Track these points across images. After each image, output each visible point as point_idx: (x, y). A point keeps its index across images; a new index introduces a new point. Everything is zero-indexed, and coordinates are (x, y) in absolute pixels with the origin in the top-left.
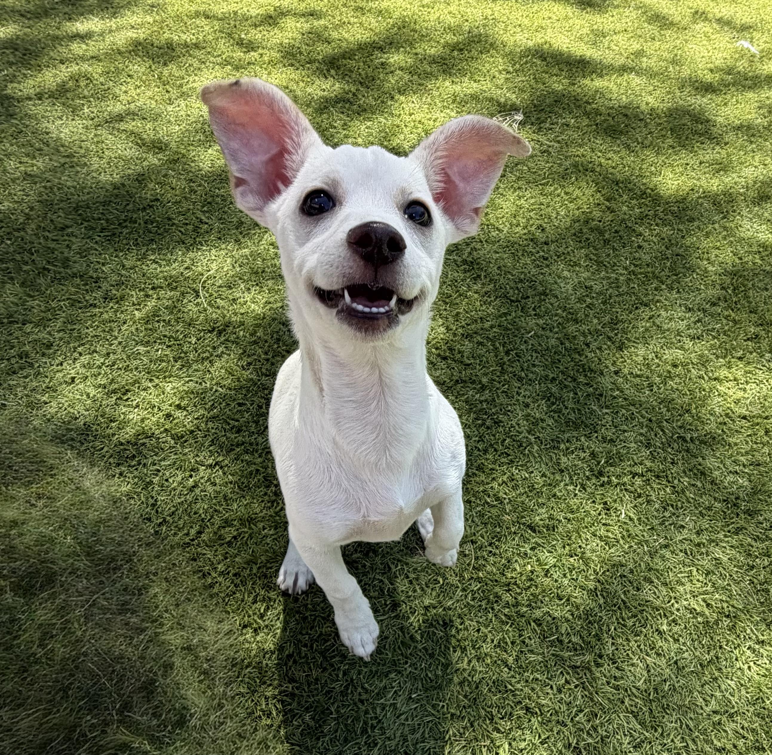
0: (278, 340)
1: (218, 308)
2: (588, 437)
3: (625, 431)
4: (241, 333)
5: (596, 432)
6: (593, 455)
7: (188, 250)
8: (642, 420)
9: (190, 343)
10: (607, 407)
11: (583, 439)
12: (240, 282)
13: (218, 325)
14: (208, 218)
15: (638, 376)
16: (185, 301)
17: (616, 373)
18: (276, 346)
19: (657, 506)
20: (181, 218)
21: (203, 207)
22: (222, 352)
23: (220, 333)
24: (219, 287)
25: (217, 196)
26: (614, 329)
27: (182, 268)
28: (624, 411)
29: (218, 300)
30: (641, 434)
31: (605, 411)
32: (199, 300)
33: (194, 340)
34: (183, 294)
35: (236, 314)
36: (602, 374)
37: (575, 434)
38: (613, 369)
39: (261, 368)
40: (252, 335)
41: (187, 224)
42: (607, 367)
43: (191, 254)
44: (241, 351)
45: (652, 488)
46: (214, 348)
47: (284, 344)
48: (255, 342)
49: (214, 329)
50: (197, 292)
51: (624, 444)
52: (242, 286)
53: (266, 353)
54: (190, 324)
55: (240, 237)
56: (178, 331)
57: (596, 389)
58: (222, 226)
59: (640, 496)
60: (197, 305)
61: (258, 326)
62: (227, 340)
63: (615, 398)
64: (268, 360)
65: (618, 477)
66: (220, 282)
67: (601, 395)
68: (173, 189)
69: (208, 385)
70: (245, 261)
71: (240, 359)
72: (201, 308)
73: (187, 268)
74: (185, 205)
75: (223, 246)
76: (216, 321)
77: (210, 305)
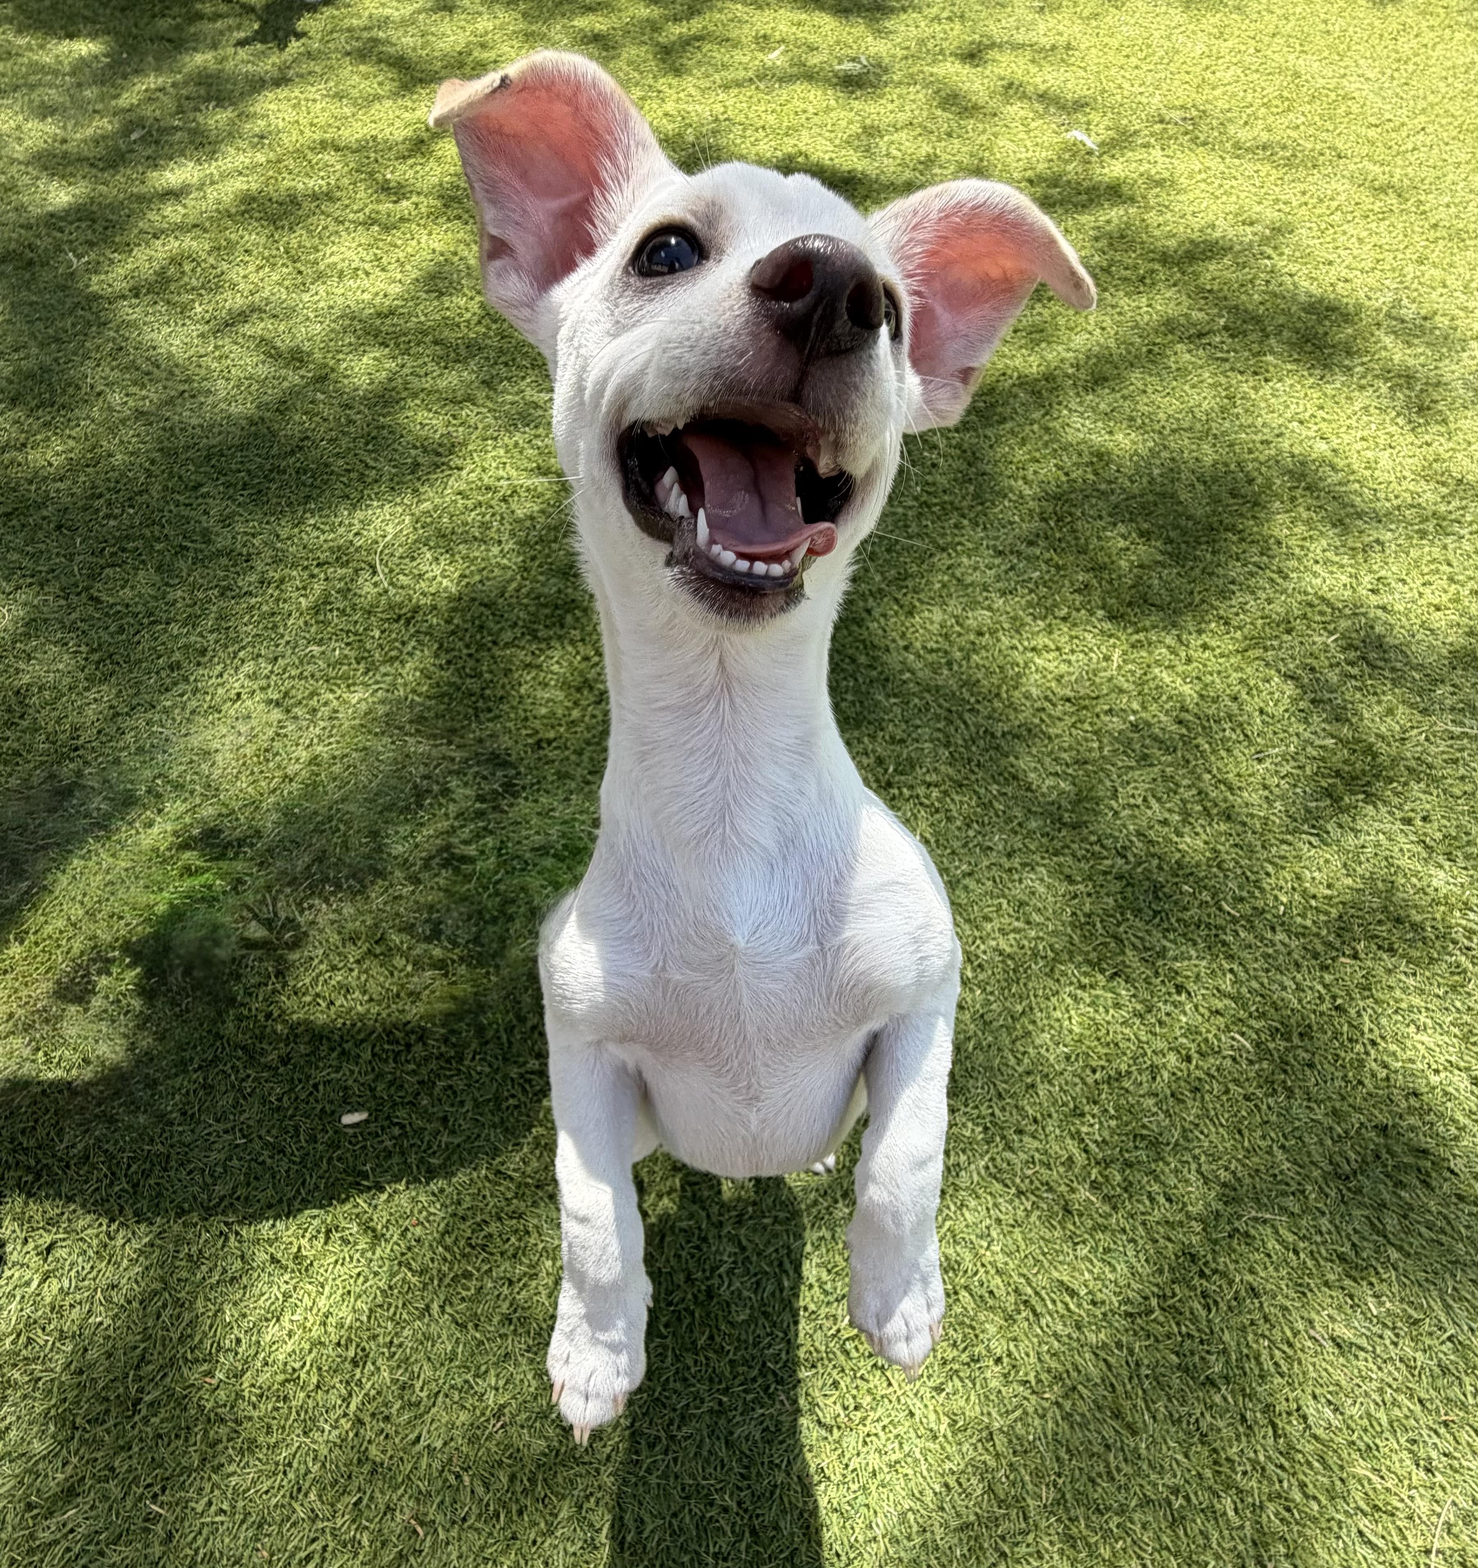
0: (482, 627)
1: (402, 587)
4: (435, 621)
7: (354, 506)
9: (373, 637)
12: (425, 549)
13: (404, 611)
14: (376, 460)
16: (361, 581)
18: (479, 637)
20: (341, 462)
21: (367, 444)
22: (414, 648)
23: (408, 622)
24: (401, 558)
25: (383, 427)
27: (351, 535)
29: (401, 577)
32: (376, 579)
33: (377, 633)
34: (356, 571)
35: (424, 594)
39: (464, 668)
40: (448, 622)
41: (349, 471)
43: (359, 514)
44: (436, 646)
46: (404, 643)
47: (490, 634)
48: (453, 633)
49: (400, 617)
50: (373, 567)
52: (428, 555)
53: (468, 647)
54: (370, 613)
55: (418, 484)
56: (356, 622)
58: (394, 471)
60: (376, 585)
61: (454, 610)
62: (418, 632)
64: (470, 655)
66: (401, 550)
68: (325, 420)
69: (402, 694)
70: (429, 520)
71: (436, 656)
72: (379, 589)
73: (357, 534)
74: (344, 442)
75: (398, 500)
76: (400, 606)
77: (391, 584)
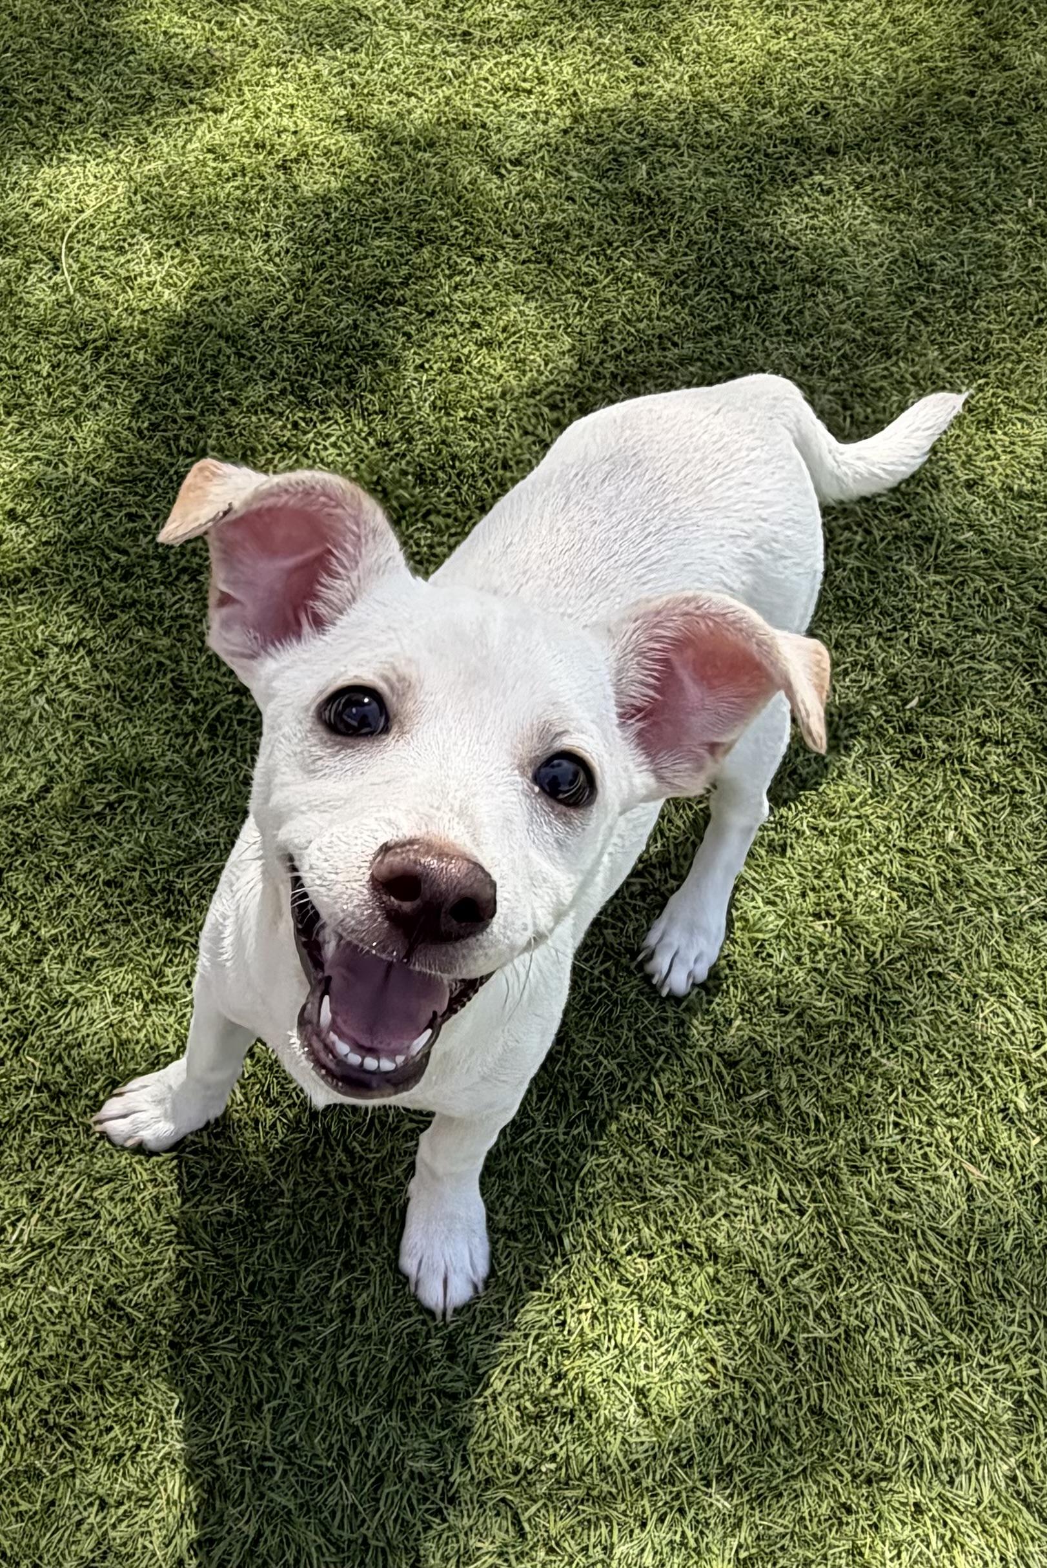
0: (215, 374)
1: (96, 296)
2: (887, 639)
3: (977, 631)
4: (141, 356)
5: (906, 628)
6: (895, 684)
7: (40, 160)
8: (1021, 607)
9: (37, 374)
10: (938, 569)
11: (872, 642)
12: (141, 237)
13: (94, 335)
14: (85, 87)
15: (1021, 495)
16: (32, 279)
17: (970, 485)
18: (209, 389)
19: (1035, 818)
20: (30, 87)
21: (74, 61)
22: (101, 397)
23: (97, 353)
24: (101, 248)
25: (105, 36)
26: (978, 375)
27: (27, 204)
28: (979, 582)
29: (97, 279)
30: (1017, 640)
31: (932, 577)
32: (58, 278)
33: (45, 368)
34: (28, 264)
35: (130, 311)
36: (936, 486)
37: (856, 630)
38: (963, 475)
39: (177, 438)
40: (161, 360)
41: (39, 102)
42: (949, 470)
43: (47, 173)
44: (137, 397)
45: (1028, 774)
46: (85, 388)
47: (227, 387)
48: (167, 378)
49: (85, 344)
50: (55, 260)
51: (969, 663)
52: (147, 247)
53: (188, 404)
54: (39, 333)
55: (147, 131)
56: (15, 346)
57: (917, 525)
58: (110, 107)
59: (995, 790)
60: (55, 288)
61: (175, 341)
62: (110, 371)
63: (960, 547)
64: (191, 419)
65: (949, 739)
66: (103, 236)
67: (928, 539)
68: (15, 19)
69: (69, 470)
70: (155, 190)
71: (135, 415)
72: (60, 297)
73: (36, 204)
74: (38, 57)
75: (112, 154)
76: (89, 326)
77: (80, 289)
